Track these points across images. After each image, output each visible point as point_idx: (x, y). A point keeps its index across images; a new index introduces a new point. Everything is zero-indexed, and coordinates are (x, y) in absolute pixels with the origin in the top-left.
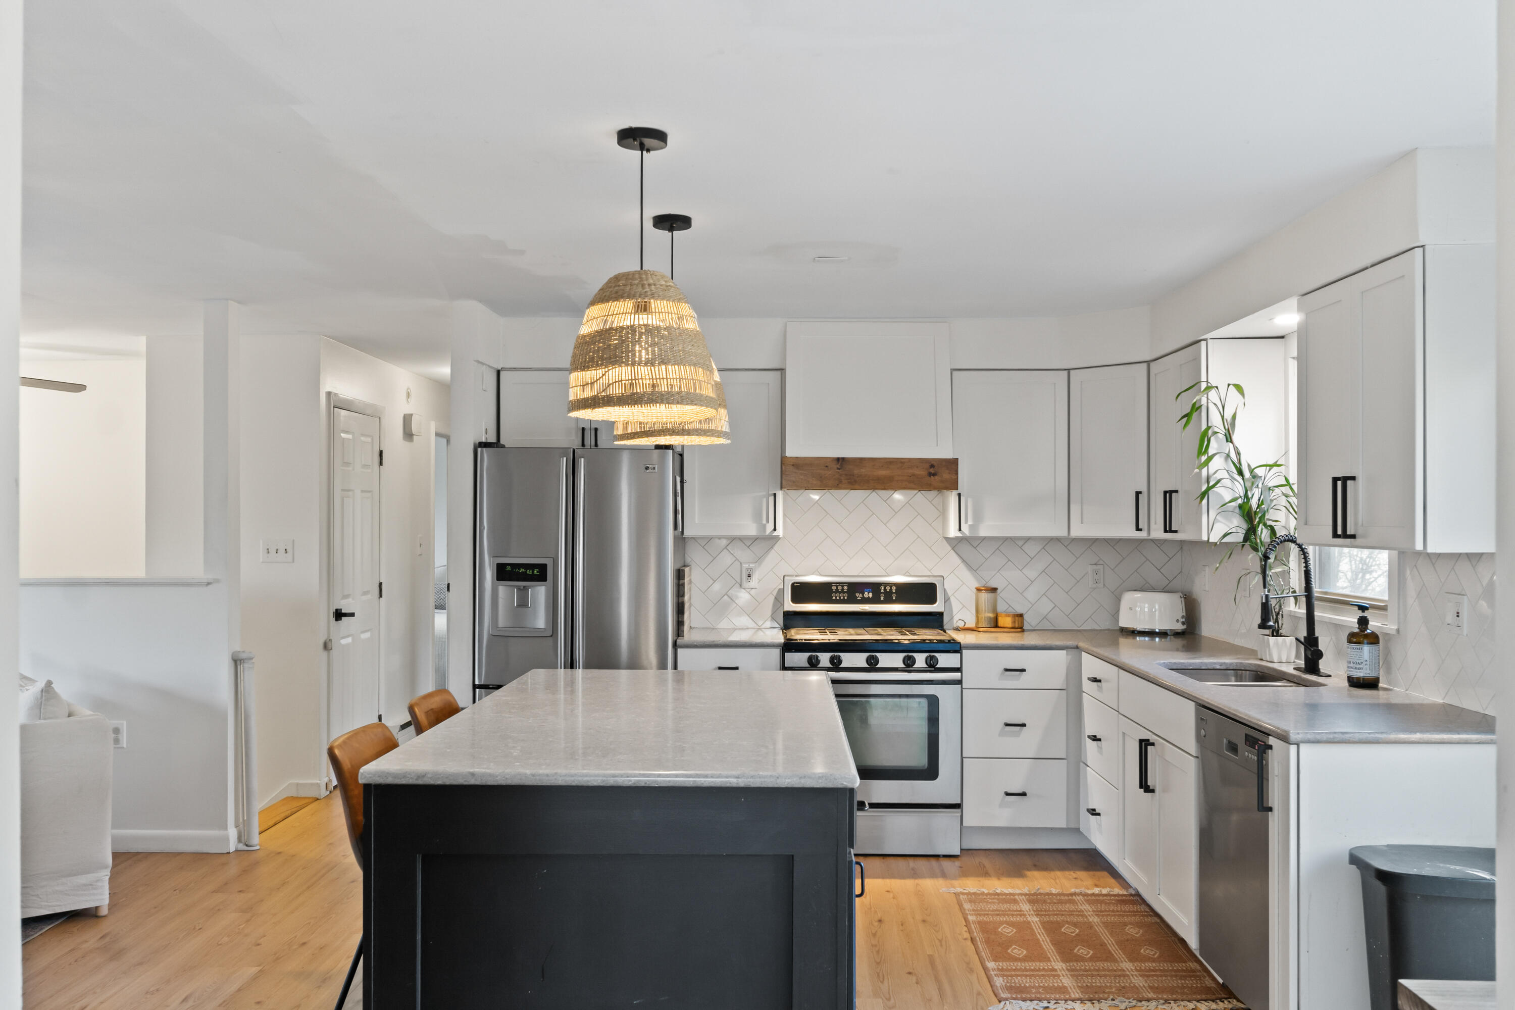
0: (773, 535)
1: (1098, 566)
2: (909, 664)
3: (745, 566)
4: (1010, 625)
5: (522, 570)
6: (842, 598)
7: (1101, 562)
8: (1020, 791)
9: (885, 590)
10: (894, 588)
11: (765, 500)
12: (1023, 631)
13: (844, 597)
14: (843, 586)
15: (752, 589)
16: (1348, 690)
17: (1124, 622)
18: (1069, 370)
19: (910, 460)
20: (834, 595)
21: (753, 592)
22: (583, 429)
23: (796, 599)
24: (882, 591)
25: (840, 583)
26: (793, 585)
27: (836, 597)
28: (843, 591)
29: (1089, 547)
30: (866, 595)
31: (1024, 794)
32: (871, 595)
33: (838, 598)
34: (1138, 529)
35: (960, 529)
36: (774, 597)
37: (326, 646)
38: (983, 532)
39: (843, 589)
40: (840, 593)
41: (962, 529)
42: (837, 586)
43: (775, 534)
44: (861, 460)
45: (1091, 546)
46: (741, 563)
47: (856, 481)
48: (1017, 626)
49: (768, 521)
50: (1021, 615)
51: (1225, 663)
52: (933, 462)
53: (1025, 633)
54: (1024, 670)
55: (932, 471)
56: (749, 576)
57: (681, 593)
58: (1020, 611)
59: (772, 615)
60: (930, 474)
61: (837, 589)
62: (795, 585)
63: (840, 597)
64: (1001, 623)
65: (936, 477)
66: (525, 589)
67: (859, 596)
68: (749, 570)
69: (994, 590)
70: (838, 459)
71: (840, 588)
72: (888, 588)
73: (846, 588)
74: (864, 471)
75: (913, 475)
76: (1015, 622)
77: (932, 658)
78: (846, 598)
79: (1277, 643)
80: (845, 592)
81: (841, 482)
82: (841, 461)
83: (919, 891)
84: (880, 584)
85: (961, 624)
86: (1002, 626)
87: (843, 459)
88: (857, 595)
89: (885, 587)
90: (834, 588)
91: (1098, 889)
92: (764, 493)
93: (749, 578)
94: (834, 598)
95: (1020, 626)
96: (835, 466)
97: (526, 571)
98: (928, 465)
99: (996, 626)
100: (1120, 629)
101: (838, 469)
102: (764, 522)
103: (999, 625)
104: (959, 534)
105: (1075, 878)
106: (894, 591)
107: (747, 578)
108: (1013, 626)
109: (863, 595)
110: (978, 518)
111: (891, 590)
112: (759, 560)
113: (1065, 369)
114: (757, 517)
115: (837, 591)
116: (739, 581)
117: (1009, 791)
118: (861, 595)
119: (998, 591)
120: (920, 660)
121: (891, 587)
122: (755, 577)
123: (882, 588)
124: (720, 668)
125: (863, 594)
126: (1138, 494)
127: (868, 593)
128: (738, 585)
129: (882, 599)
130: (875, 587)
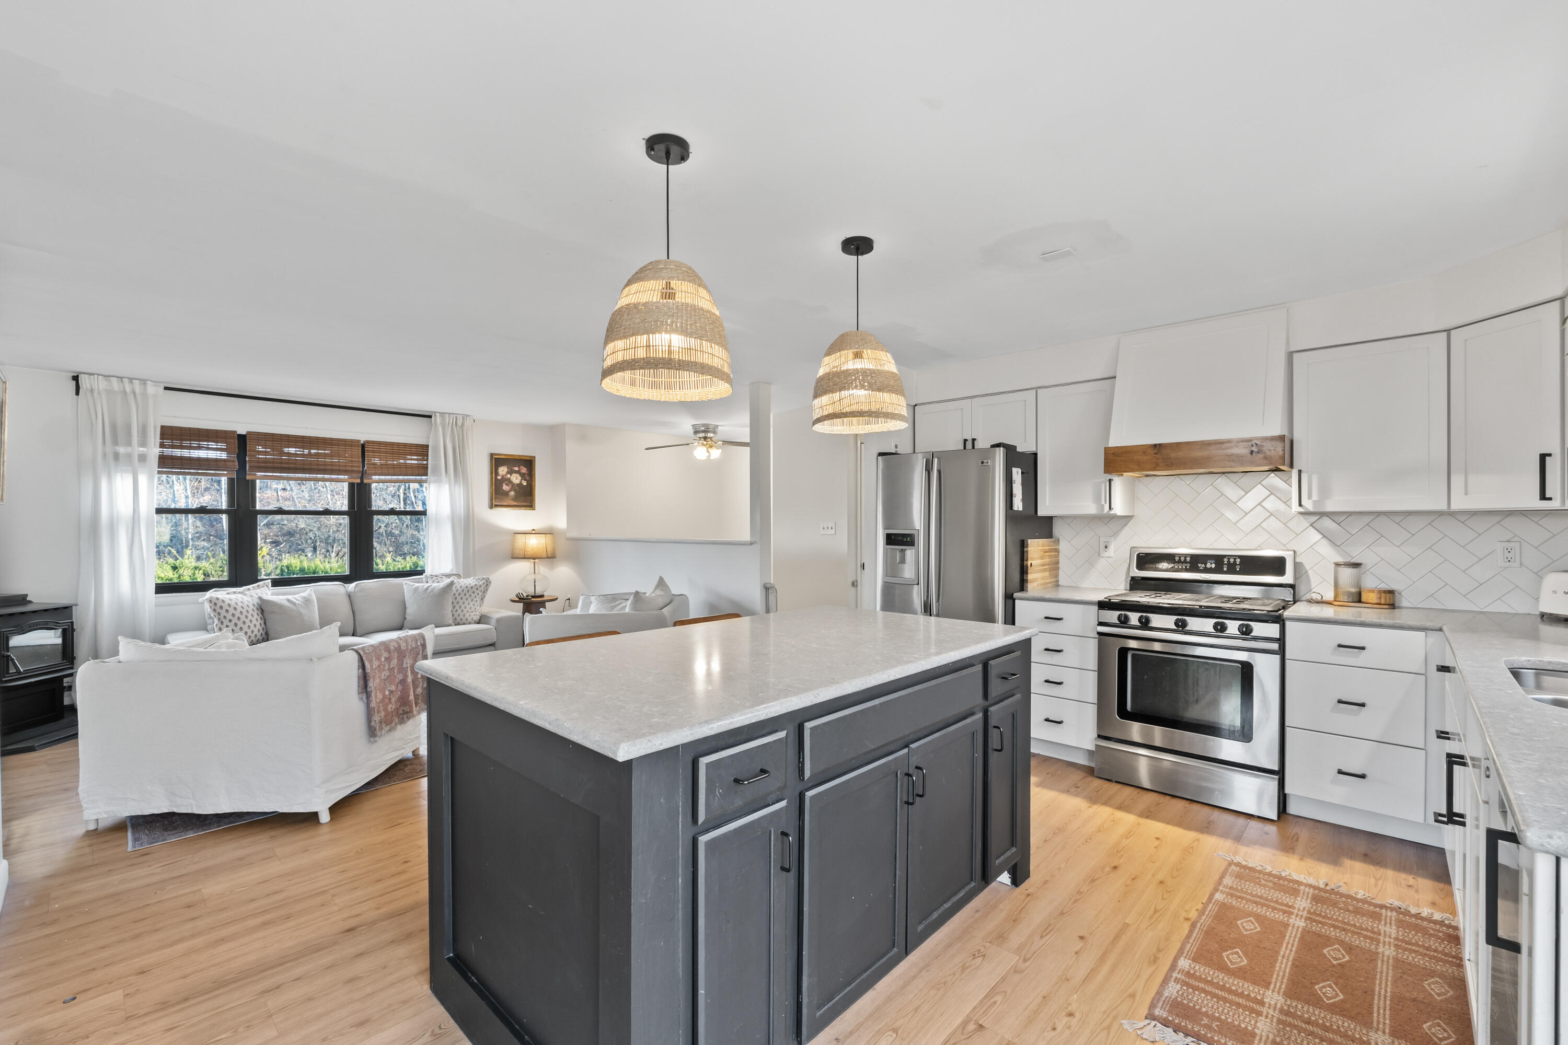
1: (1512, 543)
2: (1220, 628)
3: (1103, 539)
4: (1375, 601)
5: (900, 538)
6: (1184, 568)
7: (1517, 539)
8: (1359, 772)
9: (1229, 561)
10: (1238, 561)
11: (1103, 485)
12: (1393, 608)
13: (1186, 567)
14: (1186, 558)
15: (1109, 557)
17: (1546, 607)
18: (1448, 331)
19: (1228, 440)
20: (1176, 564)
21: (1109, 560)
22: (965, 441)
23: (1140, 567)
24: (1226, 562)
25: (1183, 555)
26: (1138, 555)
27: (1179, 566)
28: (1185, 562)
29: (1498, 523)
30: (1209, 565)
31: (1363, 776)
32: (1213, 566)
34: (1543, 497)
35: (1300, 505)
36: (1124, 565)
37: (854, 584)
38: (1330, 507)
39: (1185, 560)
40: (1182, 563)
41: (1302, 503)
42: (1180, 557)
43: (1112, 512)
44: (1177, 444)
45: (1501, 520)
46: (1099, 538)
47: (1172, 463)
48: (1383, 602)
49: (1106, 503)
50: (1391, 592)
52: (1254, 441)
53: (1396, 610)
54: (1363, 648)
55: (1253, 449)
56: (1106, 547)
57: (1025, 558)
58: (1393, 587)
59: (1122, 578)
60: (1252, 452)
61: (1180, 559)
62: (1141, 555)
63: (1182, 566)
64: (1363, 599)
65: (1258, 454)
66: (903, 551)
67: (1201, 566)
68: (1106, 543)
69: (1356, 565)
70: (1155, 445)
71: (1182, 559)
72: (1232, 560)
73: (1188, 559)
74: (1180, 453)
75: (1233, 454)
76: (1381, 598)
77: (1248, 626)
78: (1188, 567)
80: (1188, 562)
81: (1158, 465)
82: (1157, 447)
83: (1192, 847)
84: (1224, 556)
85: (1316, 597)
86: (1366, 601)
87: (1160, 444)
88: (1200, 565)
89: (1229, 559)
90: (1177, 558)
91: (1429, 911)
92: (1101, 479)
93: (1106, 549)
94: (1176, 567)
95: (1391, 603)
96: (1151, 451)
97: (903, 539)
98: (1248, 444)
99: (1360, 601)
100: (1540, 614)
101: (1155, 454)
102: (1103, 503)
103: (1362, 600)
104: (1301, 510)
105: (1410, 886)
106: (1238, 563)
107: (1104, 548)
108: (1379, 602)
109: (1205, 566)
110: (1325, 492)
111: (1235, 561)
112: (1114, 534)
113: (1445, 331)
114: (1097, 499)
115: (1179, 562)
116: (1098, 551)
117: (1344, 770)
118: (1203, 565)
119: (1363, 566)
120: (1233, 627)
121: (1235, 559)
122: (1112, 548)
123: (1226, 560)
124: (1047, 618)
125: (1206, 564)
126: (1543, 457)
127: (1211, 564)
128: (1097, 554)
129: (1225, 569)
130: (1219, 559)
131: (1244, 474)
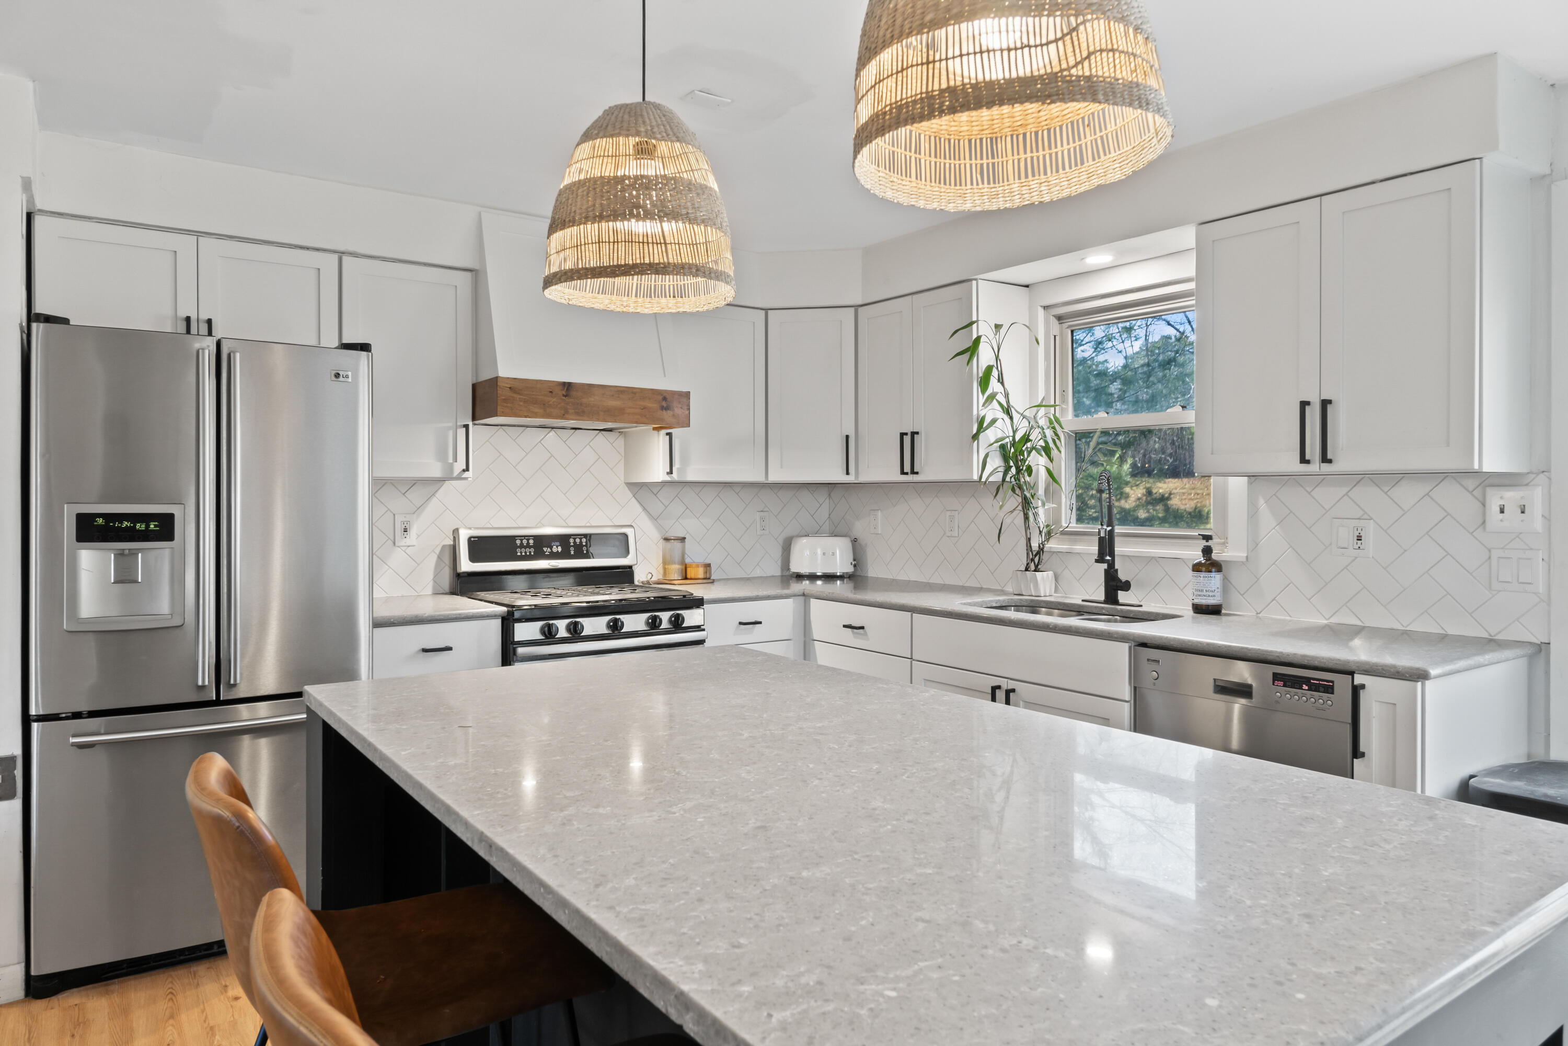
0: (463, 476)
2: (657, 625)
3: (399, 519)
5: (125, 524)
6: (528, 554)
7: (767, 509)
9: (575, 542)
10: (584, 540)
11: (451, 433)
12: (713, 582)
13: (530, 552)
14: (528, 540)
15: (409, 546)
16: (1193, 618)
17: (795, 567)
18: (766, 310)
19: (642, 390)
20: (518, 550)
21: (409, 550)
22: (187, 320)
23: (475, 556)
24: (572, 544)
25: (525, 536)
26: (469, 539)
27: (521, 553)
28: (528, 546)
30: (555, 549)
32: (560, 549)
33: (523, 554)
34: (846, 472)
36: (436, 556)
39: (528, 543)
40: (525, 547)
41: (672, 472)
42: (521, 540)
43: (466, 475)
44: (591, 386)
45: (758, 492)
46: (394, 515)
47: (583, 412)
49: (455, 460)
50: (707, 565)
51: (999, 600)
52: (665, 394)
53: (717, 585)
54: (759, 623)
55: (664, 404)
56: (405, 530)
58: (709, 559)
59: (434, 577)
60: (663, 408)
61: (522, 543)
62: (472, 539)
63: (526, 552)
65: (669, 412)
66: (133, 553)
67: (547, 550)
68: (405, 523)
69: (683, 539)
71: (525, 542)
72: (578, 541)
73: (531, 542)
74: (593, 400)
75: (645, 408)
76: (706, 573)
77: (678, 616)
78: (532, 553)
79: (1043, 578)
80: (531, 547)
81: (566, 412)
82: (568, 387)
84: (568, 536)
85: (650, 578)
86: (693, 577)
87: (570, 384)
88: (545, 549)
89: (575, 539)
90: (518, 542)
92: (450, 424)
93: (405, 533)
94: (519, 554)
95: (710, 576)
96: (560, 392)
97: (135, 526)
98: (660, 398)
99: (687, 578)
101: (564, 395)
102: (451, 461)
103: (690, 577)
106: (584, 544)
107: (403, 532)
108: (705, 577)
109: (551, 549)
111: (581, 542)
112: (419, 509)
114: (441, 454)
115: (522, 546)
116: (392, 539)
118: (549, 549)
119: (686, 540)
120: (663, 619)
121: (581, 539)
122: (413, 531)
123: (572, 541)
124: (425, 650)
125: (551, 548)
126: (847, 437)
127: (557, 547)
128: (390, 543)
129: (572, 553)
130: (563, 539)
131: (574, 430)
